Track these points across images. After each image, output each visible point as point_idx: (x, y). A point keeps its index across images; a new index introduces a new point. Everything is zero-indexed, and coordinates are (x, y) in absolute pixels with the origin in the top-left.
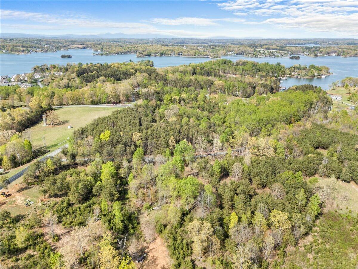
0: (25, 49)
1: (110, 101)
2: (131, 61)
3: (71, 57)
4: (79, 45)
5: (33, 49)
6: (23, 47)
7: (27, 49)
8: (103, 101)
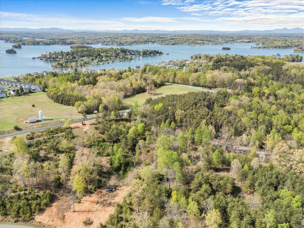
0: (201, 42)
1: (207, 85)
2: (278, 55)
3: (230, 49)
4: (246, 39)
5: (208, 42)
6: (201, 40)
7: (203, 42)
8: (202, 84)
